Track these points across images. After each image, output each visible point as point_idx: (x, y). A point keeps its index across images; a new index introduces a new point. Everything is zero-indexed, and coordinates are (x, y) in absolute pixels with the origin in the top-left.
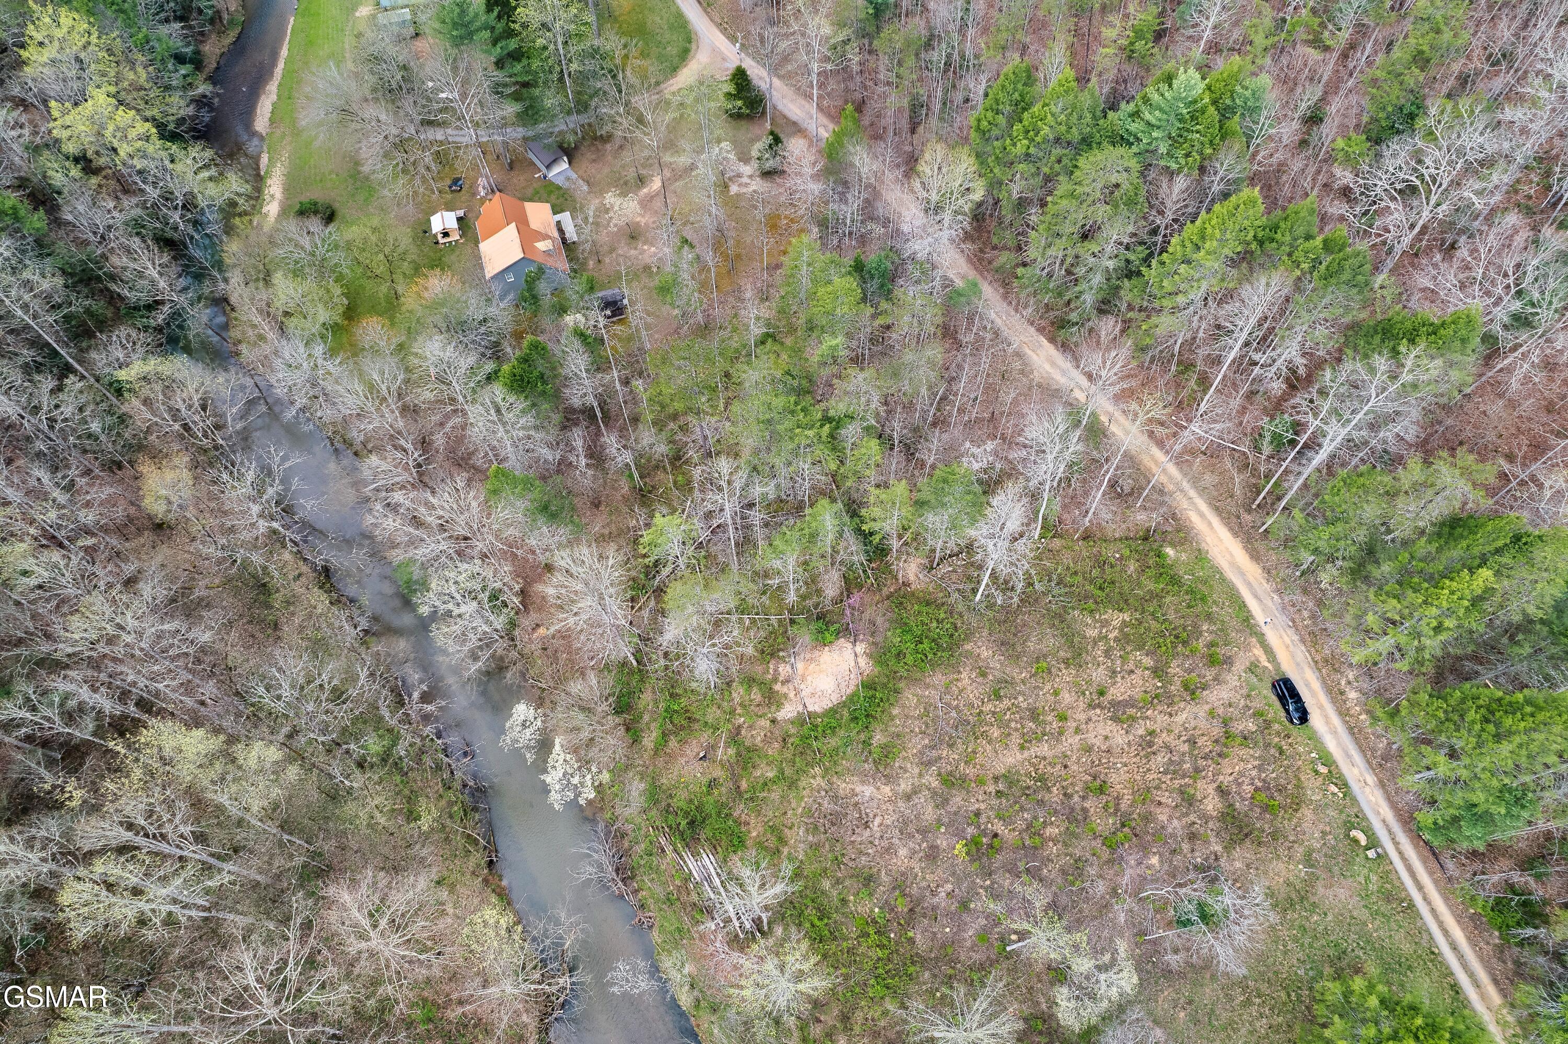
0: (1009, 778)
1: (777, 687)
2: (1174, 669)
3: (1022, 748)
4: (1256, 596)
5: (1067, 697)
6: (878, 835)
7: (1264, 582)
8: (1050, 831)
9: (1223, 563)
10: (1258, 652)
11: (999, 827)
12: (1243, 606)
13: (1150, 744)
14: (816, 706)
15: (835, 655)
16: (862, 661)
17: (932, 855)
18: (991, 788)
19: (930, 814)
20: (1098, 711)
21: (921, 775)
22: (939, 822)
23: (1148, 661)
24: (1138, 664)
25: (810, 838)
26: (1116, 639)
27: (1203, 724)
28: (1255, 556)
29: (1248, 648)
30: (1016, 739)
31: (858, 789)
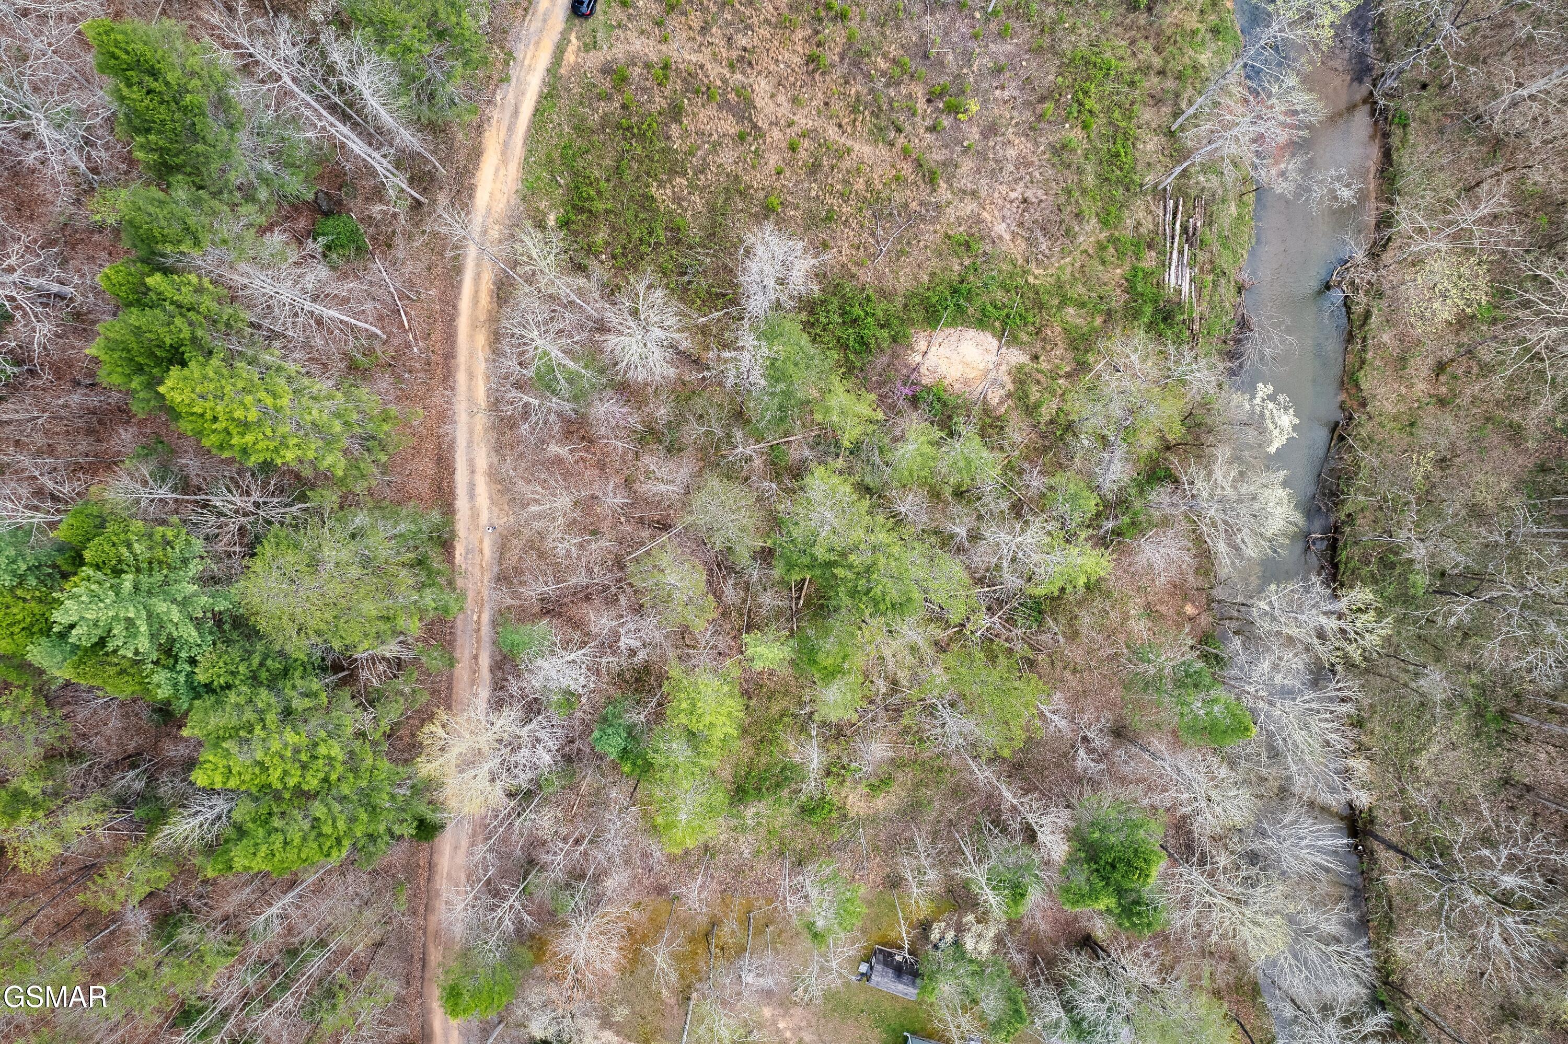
0: (879, 134)
1: (1010, 387)
2: (660, 102)
3: (849, 151)
4: (516, 112)
5: (773, 160)
6: (1021, 184)
7: (494, 122)
8: (882, 64)
9: (513, 169)
10: (570, 57)
11: (921, 104)
12: (538, 111)
13: (741, 59)
14: (989, 341)
15: (943, 369)
16: (922, 345)
17: (991, 130)
18: (901, 141)
19: (967, 165)
20: (760, 124)
21: (949, 203)
22: (966, 150)
23: (675, 131)
24: (683, 137)
25: (1077, 229)
26: (684, 174)
27: (682, 36)
28: (476, 153)
29: (576, 69)
30: (847, 163)
31: (1007, 237)
